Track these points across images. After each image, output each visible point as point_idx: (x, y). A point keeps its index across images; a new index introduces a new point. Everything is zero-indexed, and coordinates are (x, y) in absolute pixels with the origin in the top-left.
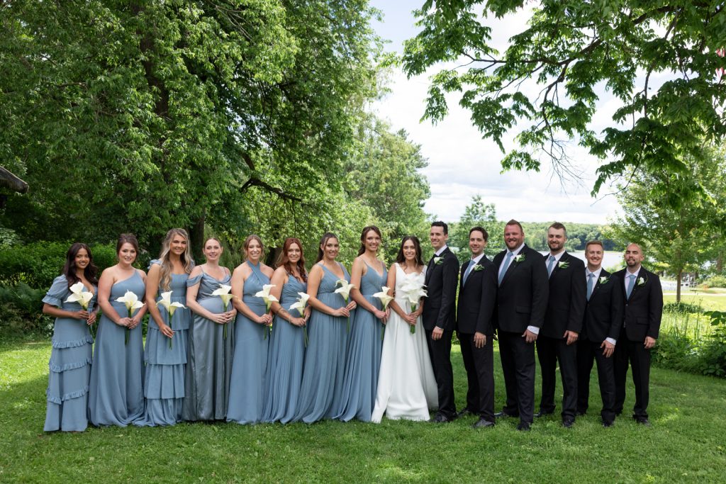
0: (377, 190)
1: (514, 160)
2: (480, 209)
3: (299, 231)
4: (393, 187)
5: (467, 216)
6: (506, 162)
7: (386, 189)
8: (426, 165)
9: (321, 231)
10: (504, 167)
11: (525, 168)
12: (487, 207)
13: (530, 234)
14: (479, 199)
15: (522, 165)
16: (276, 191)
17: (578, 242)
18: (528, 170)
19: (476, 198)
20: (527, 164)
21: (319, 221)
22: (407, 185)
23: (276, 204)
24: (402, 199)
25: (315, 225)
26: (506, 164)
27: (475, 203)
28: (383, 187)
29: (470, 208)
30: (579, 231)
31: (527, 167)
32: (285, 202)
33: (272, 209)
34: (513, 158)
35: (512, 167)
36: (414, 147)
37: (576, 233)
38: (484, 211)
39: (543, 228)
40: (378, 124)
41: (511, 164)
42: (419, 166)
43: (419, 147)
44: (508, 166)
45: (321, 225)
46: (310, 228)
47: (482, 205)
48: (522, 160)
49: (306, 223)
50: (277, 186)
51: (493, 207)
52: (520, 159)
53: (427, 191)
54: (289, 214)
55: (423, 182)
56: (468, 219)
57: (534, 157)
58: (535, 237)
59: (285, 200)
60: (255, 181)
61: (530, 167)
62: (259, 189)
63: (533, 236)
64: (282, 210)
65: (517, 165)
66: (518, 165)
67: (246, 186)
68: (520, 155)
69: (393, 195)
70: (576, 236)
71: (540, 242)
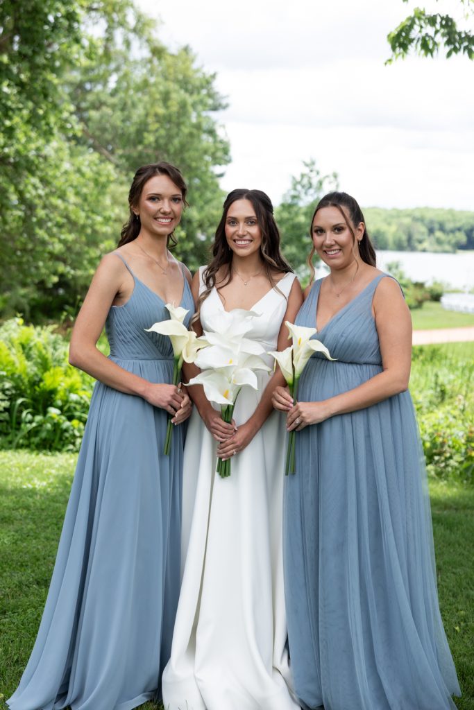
0: (140, 142)
1: (415, 33)
2: (315, 182)
4: (170, 138)
5: (293, 193)
6: (399, 35)
7: (156, 141)
8: (225, 107)
10: (394, 48)
11: (443, 49)
12: (327, 176)
13: (389, 224)
14: (313, 163)
15: (435, 44)
17: (462, 238)
18: (449, 55)
19: (308, 162)
20: (449, 42)
22: (191, 135)
24: (183, 161)
26: (400, 41)
27: (306, 170)
28: (150, 138)
29: (298, 178)
30: (464, 221)
31: (448, 49)
34: (416, 28)
35: (411, 48)
36: (207, 76)
37: (458, 225)
38: (321, 183)
39: (408, 215)
40: (139, 18)
41: (411, 41)
42: (215, 108)
43: (214, 76)
44: (404, 46)
47: (318, 173)
48: (437, 32)
51: (335, 176)
52: (430, 30)
53: (226, 151)
55: (220, 133)
56: (294, 197)
57: (461, 27)
58: (397, 230)
61: (456, 50)
63: (393, 229)
65: (425, 46)
66: (427, 47)
68: (432, 21)
69: (167, 152)
70: (459, 229)
71: (404, 238)
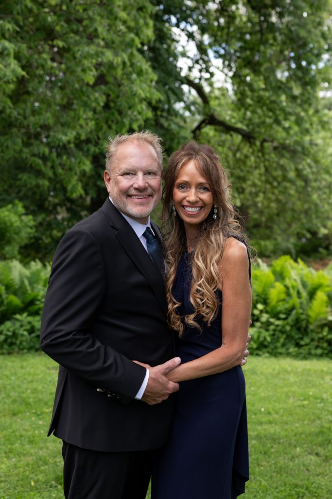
3: (270, 183)
9: (300, 183)
16: (238, 131)
21: (297, 170)
23: (239, 149)
25: (292, 175)
32: (251, 147)
33: (234, 155)
45: (299, 173)
46: (285, 178)
49: (279, 173)
50: (239, 126)
54: (256, 162)
59: (250, 142)
60: (211, 120)
62: (216, 130)
64: (246, 157)
67: (199, 128)
